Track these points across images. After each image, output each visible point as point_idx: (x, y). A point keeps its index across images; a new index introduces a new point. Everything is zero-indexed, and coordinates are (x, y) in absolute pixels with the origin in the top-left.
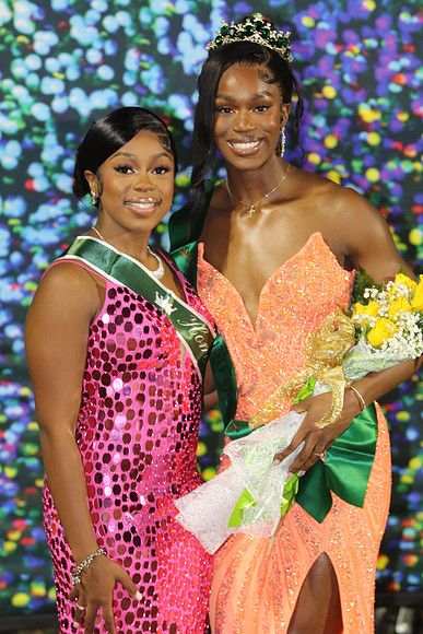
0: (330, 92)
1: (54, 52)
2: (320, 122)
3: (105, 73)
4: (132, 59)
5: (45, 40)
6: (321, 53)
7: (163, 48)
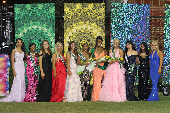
0: (140, 41)
1: (118, 37)
2: (139, 43)
3: (122, 39)
4: (124, 38)
5: (117, 36)
6: (139, 38)
7: (126, 37)
